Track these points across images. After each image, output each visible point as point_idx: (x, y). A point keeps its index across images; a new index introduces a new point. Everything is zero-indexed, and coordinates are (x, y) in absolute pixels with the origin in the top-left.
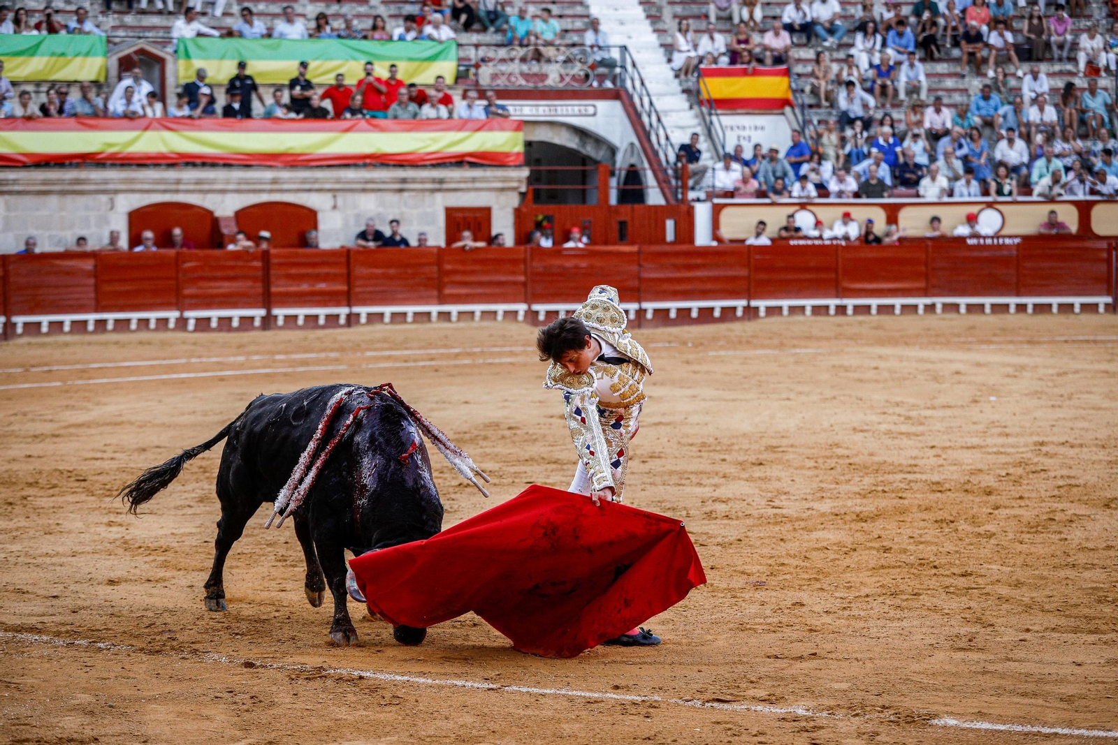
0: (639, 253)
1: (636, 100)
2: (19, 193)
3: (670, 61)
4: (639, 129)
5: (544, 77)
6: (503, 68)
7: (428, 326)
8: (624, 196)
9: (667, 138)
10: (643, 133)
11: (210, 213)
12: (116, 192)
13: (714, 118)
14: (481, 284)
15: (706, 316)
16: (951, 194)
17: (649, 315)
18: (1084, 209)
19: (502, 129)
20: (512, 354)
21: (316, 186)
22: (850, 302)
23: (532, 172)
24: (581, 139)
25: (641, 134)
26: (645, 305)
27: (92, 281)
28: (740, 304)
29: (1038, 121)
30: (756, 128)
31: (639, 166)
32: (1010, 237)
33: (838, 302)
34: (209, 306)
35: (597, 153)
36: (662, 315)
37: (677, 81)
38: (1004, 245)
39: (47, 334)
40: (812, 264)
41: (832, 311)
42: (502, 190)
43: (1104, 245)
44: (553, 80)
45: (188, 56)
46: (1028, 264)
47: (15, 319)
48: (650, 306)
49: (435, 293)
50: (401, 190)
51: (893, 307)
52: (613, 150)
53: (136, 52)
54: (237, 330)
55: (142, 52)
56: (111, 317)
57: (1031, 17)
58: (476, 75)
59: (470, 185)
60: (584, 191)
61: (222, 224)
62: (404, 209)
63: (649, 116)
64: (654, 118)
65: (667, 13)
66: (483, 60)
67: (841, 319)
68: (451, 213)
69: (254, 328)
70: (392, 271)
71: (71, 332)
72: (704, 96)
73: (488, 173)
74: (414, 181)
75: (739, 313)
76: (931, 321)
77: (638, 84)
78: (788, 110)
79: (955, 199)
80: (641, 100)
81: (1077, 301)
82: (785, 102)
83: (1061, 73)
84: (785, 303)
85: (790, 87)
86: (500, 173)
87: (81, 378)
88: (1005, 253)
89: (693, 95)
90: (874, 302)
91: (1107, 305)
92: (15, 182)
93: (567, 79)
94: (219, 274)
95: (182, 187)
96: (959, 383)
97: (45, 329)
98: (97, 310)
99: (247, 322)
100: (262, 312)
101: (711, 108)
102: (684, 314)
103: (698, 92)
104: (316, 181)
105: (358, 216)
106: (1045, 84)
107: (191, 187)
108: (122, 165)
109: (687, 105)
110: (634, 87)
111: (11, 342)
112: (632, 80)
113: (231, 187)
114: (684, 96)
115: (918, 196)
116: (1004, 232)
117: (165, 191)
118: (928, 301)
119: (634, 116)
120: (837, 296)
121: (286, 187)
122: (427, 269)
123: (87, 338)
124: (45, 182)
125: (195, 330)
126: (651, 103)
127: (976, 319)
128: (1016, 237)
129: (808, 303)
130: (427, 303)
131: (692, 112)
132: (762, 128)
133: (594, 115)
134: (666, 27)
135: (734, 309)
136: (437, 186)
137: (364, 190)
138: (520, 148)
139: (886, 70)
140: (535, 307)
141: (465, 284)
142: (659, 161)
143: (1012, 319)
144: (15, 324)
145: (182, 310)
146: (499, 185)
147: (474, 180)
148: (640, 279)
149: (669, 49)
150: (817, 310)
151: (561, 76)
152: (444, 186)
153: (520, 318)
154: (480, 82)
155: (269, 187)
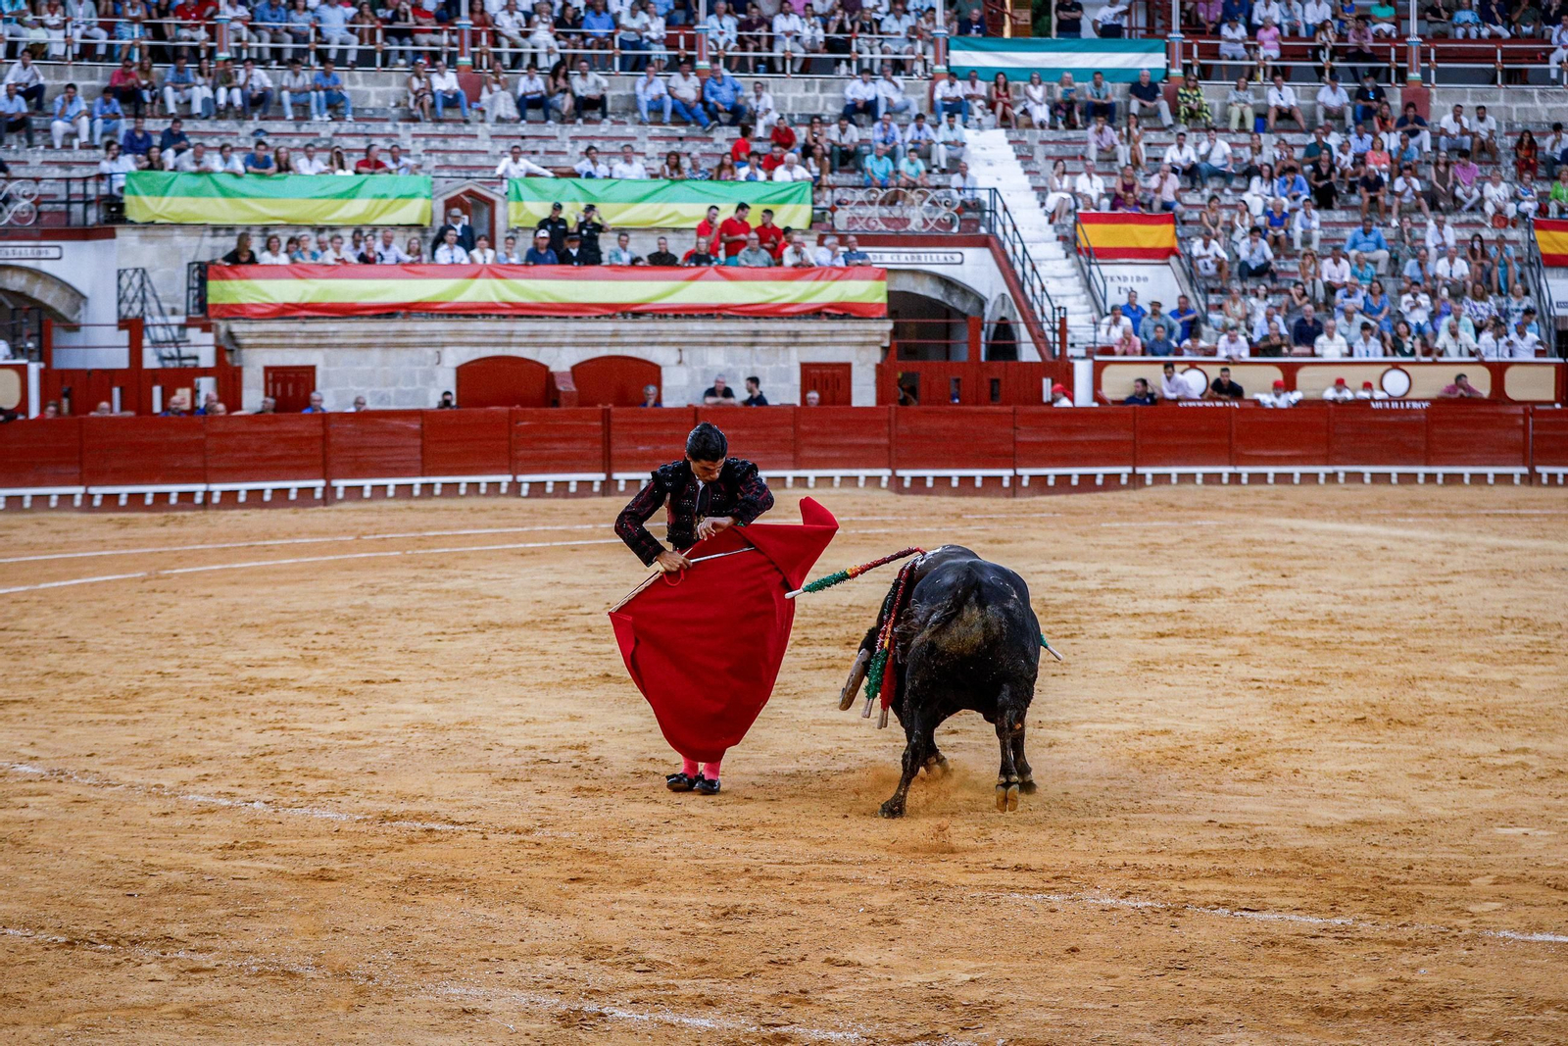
0: (1014, 413)
1: (1008, 247)
2: (340, 346)
3: (1043, 205)
4: (1011, 279)
5: (906, 221)
6: (861, 211)
7: (783, 492)
8: (994, 352)
9: (1043, 289)
10: (1015, 283)
11: (545, 368)
12: (444, 345)
13: (1094, 268)
14: (841, 447)
15: (1087, 483)
16: (1351, 354)
17: (1025, 483)
18: (1498, 370)
19: (864, 278)
20: (884, 523)
21: (660, 339)
22: (1245, 471)
23: (896, 325)
24: (945, 290)
25: (1013, 283)
26: (1020, 471)
27: (418, 442)
28: (1124, 471)
29: (1446, 275)
30: (1138, 279)
31: (1011, 319)
32: (1418, 401)
33: (1231, 469)
34: (544, 470)
35: (963, 304)
36: (1039, 482)
37: (1051, 227)
38: (1411, 408)
39: (370, 499)
40: (1203, 428)
41: (1225, 480)
42: (863, 344)
43: (1520, 410)
44: (915, 225)
45: (519, 198)
46: (1437, 431)
47: (335, 483)
48: (1026, 472)
49: (791, 457)
50: (753, 344)
51: (1291, 475)
52: (981, 302)
53: (465, 193)
54: (575, 495)
55: (470, 193)
56: (438, 480)
57: (1437, 164)
58: (832, 219)
59: (828, 339)
60: (948, 346)
61: (558, 380)
62: (755, 365)
63: (1023, 266)
64: (1028, 267)
65: (1039, 153)
66: (839, 203)
67: (1234, 489)
68: (806, 368)
69: (592, 494)
70: (744, 433)
71: (396, 497)
72: (1083, 244)
73: (848, 325)
74: (767, 334)
75: (1124, 481)
76: (1332, 490)
77: (1009, 230)
78: (1173, 259)
79: (1356, 358)
80: (1013, 247)
81: (1491, 471)
82: (1170, 252)
83: (1468, 224)
84: (1174, 471)
85: (1176, 234)
86: (861, 326)
87: (419, 547)
88: (1414, 418)
89: (1070, 243)
90: (1271, 470)
91: (1522, 476)
92: (335, 334)
93: (932, 224)
94: (556, 435)
95: (514, 340)
96: (1389, 559)
97: (367, 494)
98: (423, 475)
99: (585, 487)
100: (602, 476)
101: (1090, 257)
102: (1063, 482)
103: (1076, 238)
104: (660, 333)
105: (705, 372)
106: (1451, 235)
107: (525, 340)
108: (450, 316)
109: (1063, 253)
110: (1005, 233)
111: (331, 507)
112: (1004, 226)
113: (568, 340)
114: (1060, 243)
115: (1313, 354)
116: (1411, 396)
117: (496, 344)
118: (1330, 469)
119: (1005, 265)
120: (1230, 464)
121: (626, 339)
122: (781, 431)
123: (414, 504)
124: (367, 334)
125: (529, 496)
126: (1025, 251)
127: (1382, 490)
128: (1424, 400)
129: (1200, 470)
130: (782, 468)
131: (1069, 261)
132: (1146, 279)
133: (961, 263)
134: (1038, 168)
135: (1118, 476)
136: (792, 340)
137: (712, 344)
138: (882, 299)
139: (1277, 218)
140: (900, 473)
141: (823, 446)
142: (1034, 314)
143: (1421, 491)
144: (335, 488)
145: (515, 474)
146: (860, 339)
147: (832, 333)
148: (1015, 443)
149: (1042, 192)
150: (1209, 479)
151: (924, 220)
152: (801, 340)
153: (884, 484)
154: (837, 227)
155: (609, 340)
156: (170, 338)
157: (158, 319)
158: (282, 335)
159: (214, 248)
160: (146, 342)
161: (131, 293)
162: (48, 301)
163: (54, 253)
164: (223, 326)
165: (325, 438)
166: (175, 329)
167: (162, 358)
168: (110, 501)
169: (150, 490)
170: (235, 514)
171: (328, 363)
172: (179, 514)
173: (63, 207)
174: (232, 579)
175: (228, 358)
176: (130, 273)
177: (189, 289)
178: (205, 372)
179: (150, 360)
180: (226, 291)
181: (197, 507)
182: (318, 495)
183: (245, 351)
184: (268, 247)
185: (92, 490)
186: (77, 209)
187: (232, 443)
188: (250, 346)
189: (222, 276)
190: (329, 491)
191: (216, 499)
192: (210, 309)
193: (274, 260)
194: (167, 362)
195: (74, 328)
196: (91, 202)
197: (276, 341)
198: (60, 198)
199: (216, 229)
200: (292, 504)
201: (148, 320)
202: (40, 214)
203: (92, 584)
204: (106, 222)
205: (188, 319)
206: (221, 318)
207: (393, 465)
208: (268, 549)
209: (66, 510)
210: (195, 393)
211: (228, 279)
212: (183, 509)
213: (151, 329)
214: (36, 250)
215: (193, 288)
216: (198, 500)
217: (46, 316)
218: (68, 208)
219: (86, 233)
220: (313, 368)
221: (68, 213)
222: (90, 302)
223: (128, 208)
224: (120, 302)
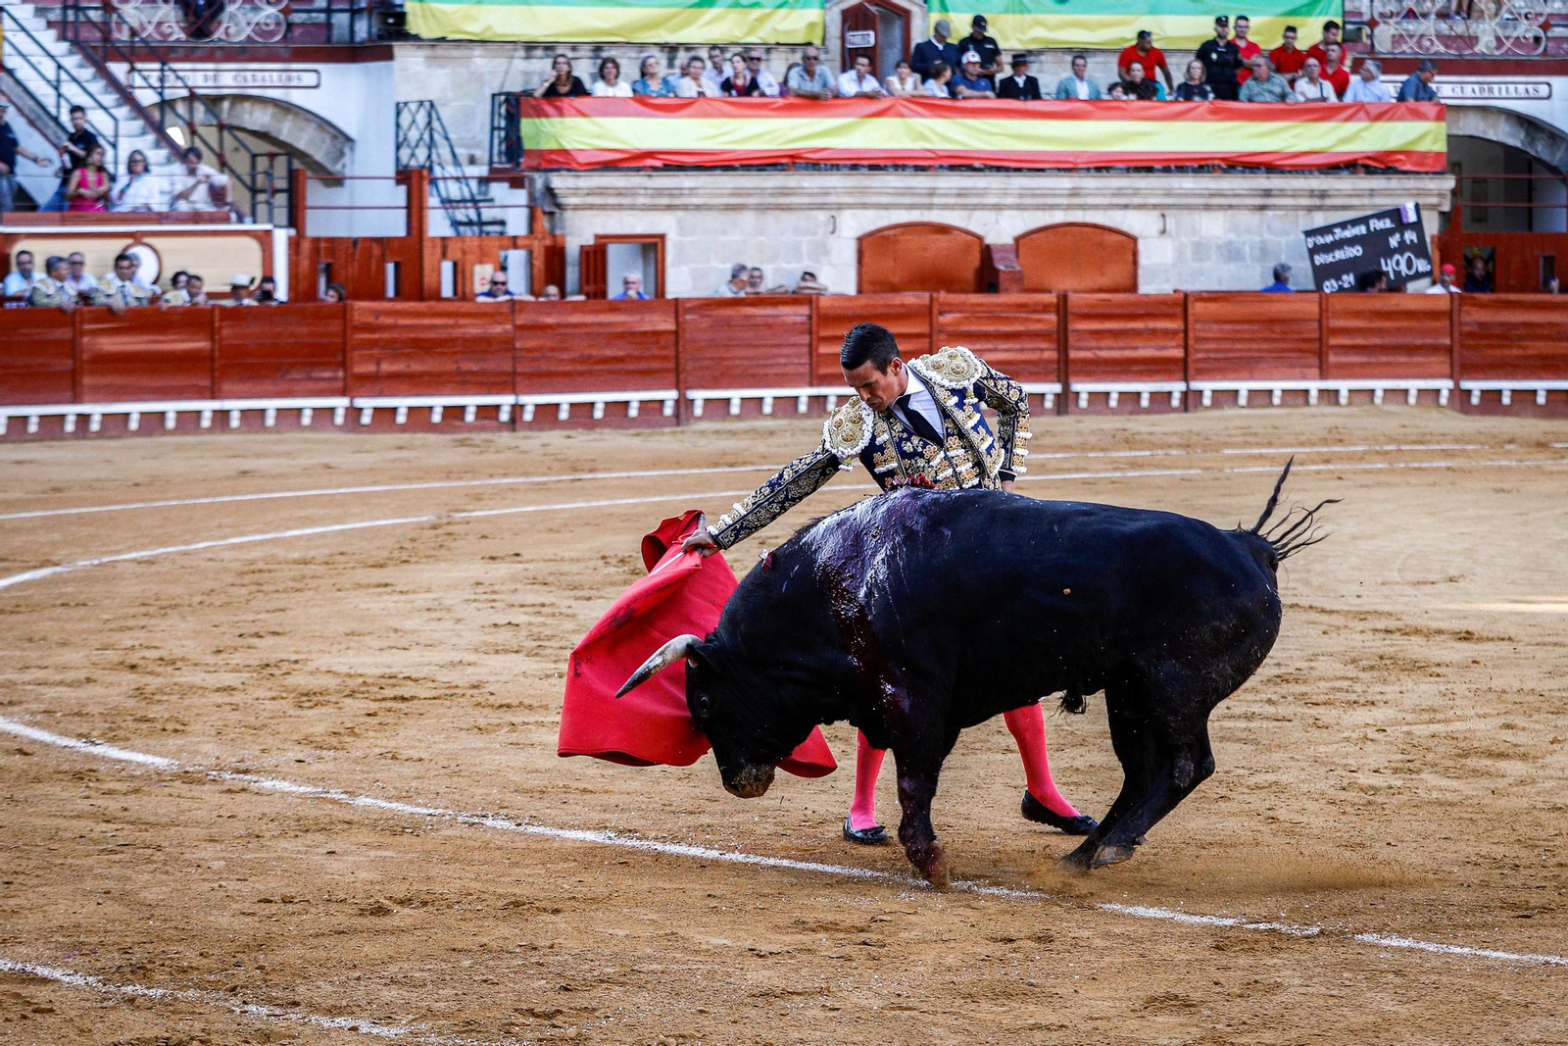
2: (698, 207)
5: (1472, 40)
6: (1411, 26)
7: (1306, 410)
11: (980, 239)
12: (840, 207)
14: (1385, 349)
19: (1421, 117)
21: (1136, 201)
23: (1459, 182)
24: (1527, 134)
27: (804, 339)
35: (1553, 154)
39: (739, 417)
44: (1485, 45)
45: (943, 7)
47: (692, 394)
49: (1315, 361)
50: (1263, 208)
56: (832, 391)
58: (1371, 37)
60: (1530, 211)
61: (996, 256)
66: (1381, 15)
69: (1044, 411)
71: (773, 415)
73: (1394, 183)
74: (1282, 193)
86: (1411, 183)
92: (692, 191)
93: (1508, 44)
94: (992, 330)
95: (936, 200)
97: (735, 409)
98: (811, 384)
100: (1056, 387)
104: (1136, 192)
105: (1197, 246)
107: (951, 201)
108: (849, 167)
111: (685, 428)
113: (1010, 201)
117: (912, 207)
121: (1090, 201)
123: (797, 423)
124: (736, 192)
130: (1304, 377)
133: (1549, 97)
136: (1317, 202)
137: (1207, 207)
138: (1441, 146)
140: (1466, 384)
141: (1361, 349)
144: (691, 401)
147: (1372, 193)
151: (1498, 39)
152: (1328, 202)
153: (1443, 400)
154: (1378, 47)
155: (1065, 201)
156: (467, 195)
157: (451, 171)
158: (620, 192)
159: (527, 74)
160: (433, 201)
161: (414, 135)
162: (302, 145)
163: (309, 79)
164: (539, 180)
165: (678, 334)
166: (474, 184)
167: (456, 224)
168: (385, 415)
169: (438, 402)
170: (555, 436)
171: (682, 231)
172: (478, 436)
173: (322, 17)
175: (546, 225)
176: (413, 107)
177: (493, 129)
179: (437, 225)
180: (543, 132)
181: (503, 427)
182: (668, 411)
183: (568, 215)
184: (601, 74)
185: (360, 402)
186: (341, 20)
187: (549, 338)
188: (576, 208)
189: (540, 113)
190: (683, 405)
191: (528, 416)
193: (610, 92)
194: (462, 229)
195: (335, 181)
196: (360, 11)
197: (612, 200)
198: (317, 5)
199: (530, 47)
200: (633, 422)
201: (438, 172)
202: (290, 26)
204: (380, 37)
205: (492, 170)
206: (537, 169)
207: (771, 371)
209: (323, 429)
211: (546, 115)
212: (483, 429)
213: (441, 184)
214: (284, 74)
215: (499, 129)
216: (504, 416)
217: (297, 164)
218: (329, 18)
219: (352, 53)
220: (662, 237)
221: (329, 25)
222: (359, 146)
223: (410, 18)
224: (398, 147)
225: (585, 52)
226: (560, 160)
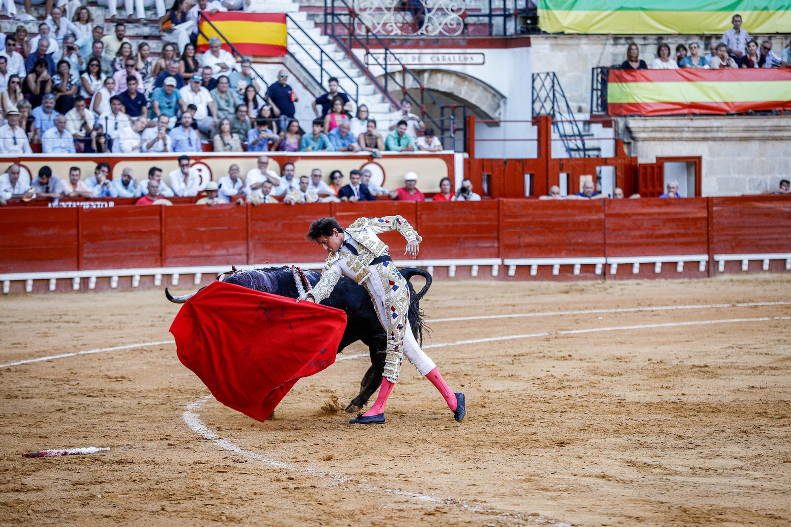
156: (576, 132)
157: (567, 116)
158: (672, 130)
159: (613, 55)
160: (554, 135)
161: (543, 94)
162: (473, 100)
163: (478, 59)
164: (621, 122)
165: (708, 219)
166: (580, 125)
167: (569, 150)
168: (524, 270)
169: (557, 262)
170: (631, 283)
171: (712, 154)
172: (581, 284)
173: (486, 20)
174: (619, 339)
175: (626, 150)
176: (543, 76)
177: (593, 90)
178: (605, 162)
179: (558, 151)
180: (618, 92)
181: (597, 277)
182: (702, 268)
183: (639, 144)
184: (659, 55)
185: (508, 262)
186: (498, 21)
187: (626, 222)
188: (644, 140)
189: (621, 80)
190: (712, 265)
191: (613, 271)
192: (610, 109)
193: (665, 65)
194: (573, 153)
195: (495, 123)
196: (510, 15)
197: (667, 135)
198: (483, 12)
199: (616, 38)
200: (680, 275)
201: (558, 117)
202: (466, 25)
203: (500, 342)
204: (522, 32)
205: (592, 116)
206: (619, 115)
207: (769, 243)
208: (654, 314)
209: (485, 279)
210: (597, 179)
211: (626, 81)
212: (585, 278)
213: (560, 125)
214: (462, 56)
215: (597, 90)
216: (598, 271)
217: (469, 113)
218: (490, 20)
219: (505, 42)
220: (699, 159)
221: (490, 25)
222: (509, 101)
223: (541, 20)
224: (533, 102)
225: (651, 40)
226: (635, 110)
